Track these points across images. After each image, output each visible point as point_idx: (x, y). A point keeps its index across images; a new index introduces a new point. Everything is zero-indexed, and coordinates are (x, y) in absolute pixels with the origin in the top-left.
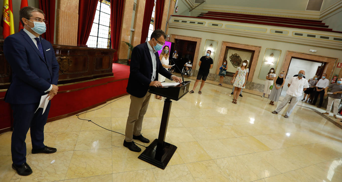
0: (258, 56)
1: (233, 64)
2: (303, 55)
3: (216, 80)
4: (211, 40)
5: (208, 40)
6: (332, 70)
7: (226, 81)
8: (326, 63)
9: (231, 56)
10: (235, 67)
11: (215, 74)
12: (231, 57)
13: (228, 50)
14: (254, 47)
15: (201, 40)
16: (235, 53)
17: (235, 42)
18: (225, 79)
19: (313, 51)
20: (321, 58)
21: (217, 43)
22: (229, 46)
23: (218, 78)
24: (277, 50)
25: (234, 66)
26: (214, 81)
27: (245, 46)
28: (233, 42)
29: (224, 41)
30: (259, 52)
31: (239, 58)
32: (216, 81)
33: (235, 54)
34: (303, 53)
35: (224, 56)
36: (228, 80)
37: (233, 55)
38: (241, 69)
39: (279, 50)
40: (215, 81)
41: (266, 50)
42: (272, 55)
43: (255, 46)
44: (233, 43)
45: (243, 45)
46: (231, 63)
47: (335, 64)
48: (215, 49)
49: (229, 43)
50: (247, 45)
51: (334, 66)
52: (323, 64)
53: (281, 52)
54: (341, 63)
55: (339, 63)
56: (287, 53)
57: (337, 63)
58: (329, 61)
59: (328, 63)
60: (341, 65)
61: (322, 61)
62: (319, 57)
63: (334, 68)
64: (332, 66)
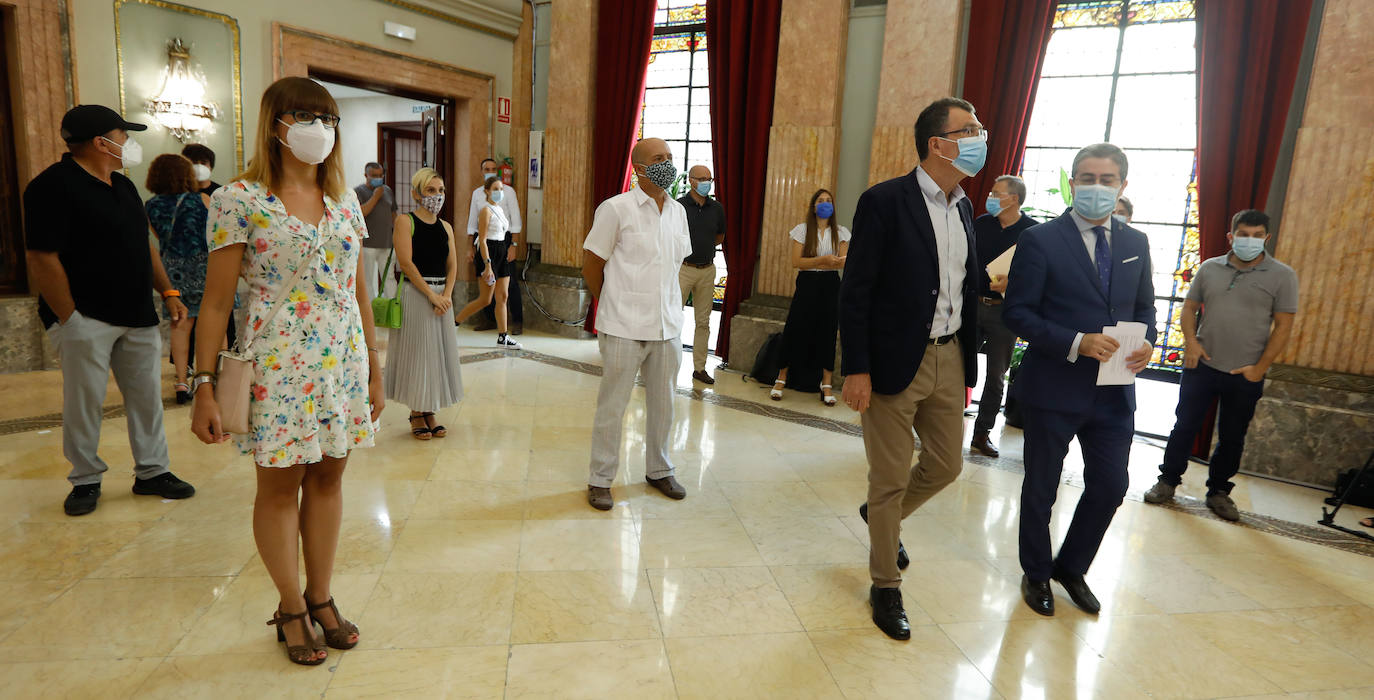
2: (362, 55)
6: (489, 135)
8: (452, 105)
19: (400, 35)
20: (440, 73)
24: (200, 13)
34: (362, 47)
38: (280, 206)
39: (215, 16)
41: (116, 9)
42: (177, 52)
47: (490, 105)
51: (490, 114)
52: (443, 107)
53: (235, 32)
54: (506, 100)
55: (500, 99)
56: (275, 38)
57: (497, 101)
58: (465, 90)
59: (464, 101)
60: (508, 108)
61: (446, 95)
62: (431, 70)
63: (493, 125)
64: (485, 116)
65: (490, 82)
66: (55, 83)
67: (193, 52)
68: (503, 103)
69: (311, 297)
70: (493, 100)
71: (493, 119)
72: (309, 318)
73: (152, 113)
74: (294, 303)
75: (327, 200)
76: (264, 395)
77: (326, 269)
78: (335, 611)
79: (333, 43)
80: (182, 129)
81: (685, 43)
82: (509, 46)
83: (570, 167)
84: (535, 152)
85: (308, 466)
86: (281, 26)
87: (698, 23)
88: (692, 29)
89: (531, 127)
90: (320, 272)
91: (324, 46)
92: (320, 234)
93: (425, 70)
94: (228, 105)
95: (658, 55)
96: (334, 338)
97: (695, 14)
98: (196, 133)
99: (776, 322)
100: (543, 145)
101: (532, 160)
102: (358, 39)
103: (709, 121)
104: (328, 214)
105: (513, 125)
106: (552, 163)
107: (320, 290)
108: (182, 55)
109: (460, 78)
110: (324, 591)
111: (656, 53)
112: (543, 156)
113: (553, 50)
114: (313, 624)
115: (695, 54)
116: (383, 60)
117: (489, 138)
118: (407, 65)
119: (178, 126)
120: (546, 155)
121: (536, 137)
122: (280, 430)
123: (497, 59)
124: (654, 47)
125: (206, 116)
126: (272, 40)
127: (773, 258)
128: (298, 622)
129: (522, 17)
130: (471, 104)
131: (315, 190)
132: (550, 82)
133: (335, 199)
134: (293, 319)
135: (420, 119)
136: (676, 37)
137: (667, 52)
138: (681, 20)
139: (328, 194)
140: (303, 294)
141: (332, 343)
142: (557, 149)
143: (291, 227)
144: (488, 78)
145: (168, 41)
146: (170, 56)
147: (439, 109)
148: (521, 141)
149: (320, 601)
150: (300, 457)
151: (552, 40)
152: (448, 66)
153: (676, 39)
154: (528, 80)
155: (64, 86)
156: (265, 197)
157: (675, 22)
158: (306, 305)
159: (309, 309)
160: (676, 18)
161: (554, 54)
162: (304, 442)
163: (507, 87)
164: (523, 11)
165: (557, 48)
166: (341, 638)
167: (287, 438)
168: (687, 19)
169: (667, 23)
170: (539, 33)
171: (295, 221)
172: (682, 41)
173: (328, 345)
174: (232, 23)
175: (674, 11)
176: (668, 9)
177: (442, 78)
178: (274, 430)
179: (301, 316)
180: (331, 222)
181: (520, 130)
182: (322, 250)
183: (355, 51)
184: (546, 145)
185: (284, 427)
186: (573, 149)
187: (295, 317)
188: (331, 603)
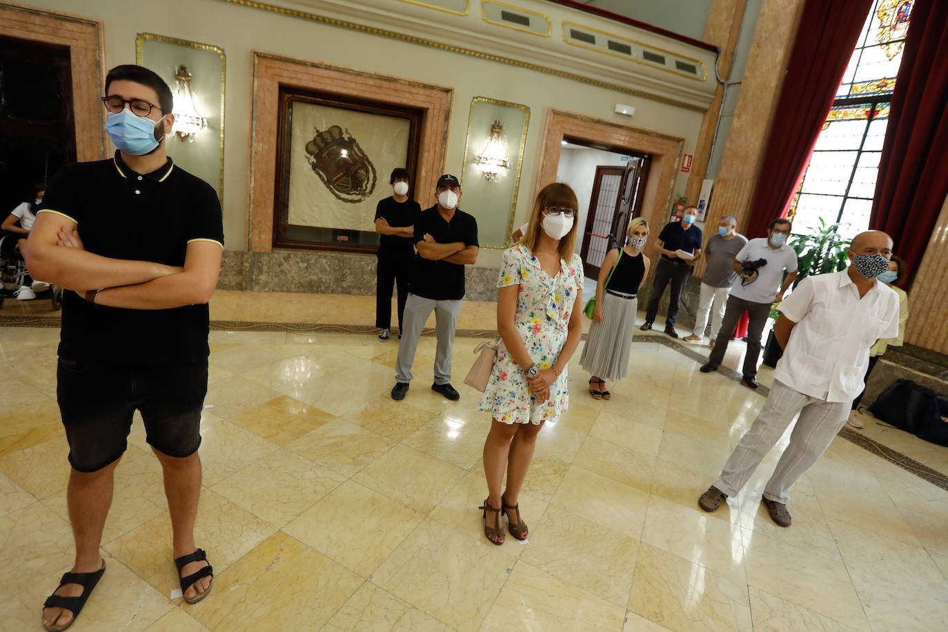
0: (445, 138)
1: (328, 183)
3: (257, 283)
4: (176, 42)
5: (155, 37)
6: (672, 181)
7: (314, 277)
8: (649, 159)
9: (315, 140)
10: (343, 196)
11: (243, 254)
12: (313, 148)
13: (291, 106)
14: (422, 91)
15: (97, 36)
16: (330, 125)
17: (327, 63)
18: (306, 268)
19: (624, 112)
20: (645, 137)
21: (221, 61)
22: (293, 82)
23: (265, 268)
24: (511, 105)
25: (337, 196)
26: (246, 289)
27: (378, 82)
28: (316, 61)
29: (264, 49)
30: (447, 118)
31: (356, 149)
32: (256, 288)
33: (329, 132)
34: (599, 122)
35: (273, 140)
36: (323, 271)
37: (320, 134)
38: (538, 264)
39: (519, 106)
40: (252, 289)
41: (471, 106)
42: (496, 129)
43: (425, 86)
44: (314, 65)
45: (371, 76)
46: (317, 177)
47: (677, 160)
48: (213, 101)
49: (292, 67)
50: (390, 80)
51: (676, 166)
52: (643, 160)
53: (527, 115)
54: (691, 156)
55: (685, 155)
56: (549, 118)
57: (683, 156)
58: (662, 149)
59: (658, 156)
60: (690, 162)
61: (647, 152)
62: (641, 136)
63: (677, 173)
64: (672, 167)
65: (681, 143)
66: (437, 149)
67: (504, 128)
68: (687, 158)
69: (543, 323)
70: (680, 156)
71: (677, 170)
72: (540, 335)
73: (478, 164)
74: (532, 324)
75: (563, 262)
76: (505, 377)
77: (554, 306)
78: (518, 512)
79: (581, 119)
80: (490, 173)
81: (864, 112)
82: (700, 117)
83: (731, 209)
84: (705, 195)
85: (521, 425)
86: (553, 110)
87: (882, 94)
88: (874, 101)
89: (705, 177)
90: (550, 308)
91: (576, 121)
92: (554, 284)
93: (636, 135)
94: (515, 159)
95: (832, 123)
96: (550, 351)
97: (882, 87)
98: (497, 176)
99: (909, 369)
100: (712, 190)
101: (701, 201)
102: (596, 116)
103: (875, 181)
104: (561, 271)
105: (691, 174)
106: (717, 204)
107: (549, 318)
108: (498, 130)
109: (659, 140)
110: (514, 499)
111: (831, 121)
112: (710, 199)
113: (735, 120)
114: (502, 515)
115: (873, 123)
116: (610, 129)
117: (672, 183)
118: (625, 132)
119: (488, 172)
120: (713, 198)
121: (708, 184)
122: (511, 401)
123: (689, 127)
124: (830, 117)
125: (504, 166)
126: (547, 119)
127: (921, 311)
128: (494, 513)
129: (715, 94)
130: (663, 159)
131: (557, 254)
132: (728, 144)
133: (567, 262)
134: (529, 334)
135: (626, 165)
136: (856, 107)
137: (842, 120)
138: (864, 92)
139: (564, 258)
140: (538, 320)
141: (548, 354)
142: (723, 194)
143: (541, 278)
144: (679, 140)
145: (493, 123)
146: (492, 131)
147: (640, 161)
148: (695, 186)
149: (511, 504)
150: (517, 418)
151: (736, 112)
152: (652, 133)
153: (855, 110)
154: (709, 142)
155: (441, 149)
156: (530, 257)
157: (857, 95)
158: (539, 327)
159: (540, 329)
160: (860, 90)
161: (736, 122)
162: (522, 410)
163: (692, 147)
164: (717, 90)
165: (739, 118)
166: (518, 532)
167: (513, 406)
168: (871, 91)
169: (848, 96)
170: (725, 107)
171: (544, 274)
172: (862, 111)
173: (546, 354)
174: (527, 109)
175: (858, 85)
176: (852, 83)
177: (647, 141)
178: (507, 400)
179: (534, 333)
180: (563, 276)
181: (696, 178)
182: (553, 294)
183: (593, 124)
184: (715, 191)
185: (512, 399)
186: (736, 196)
187: (531, 333)
188: (516, 507)
